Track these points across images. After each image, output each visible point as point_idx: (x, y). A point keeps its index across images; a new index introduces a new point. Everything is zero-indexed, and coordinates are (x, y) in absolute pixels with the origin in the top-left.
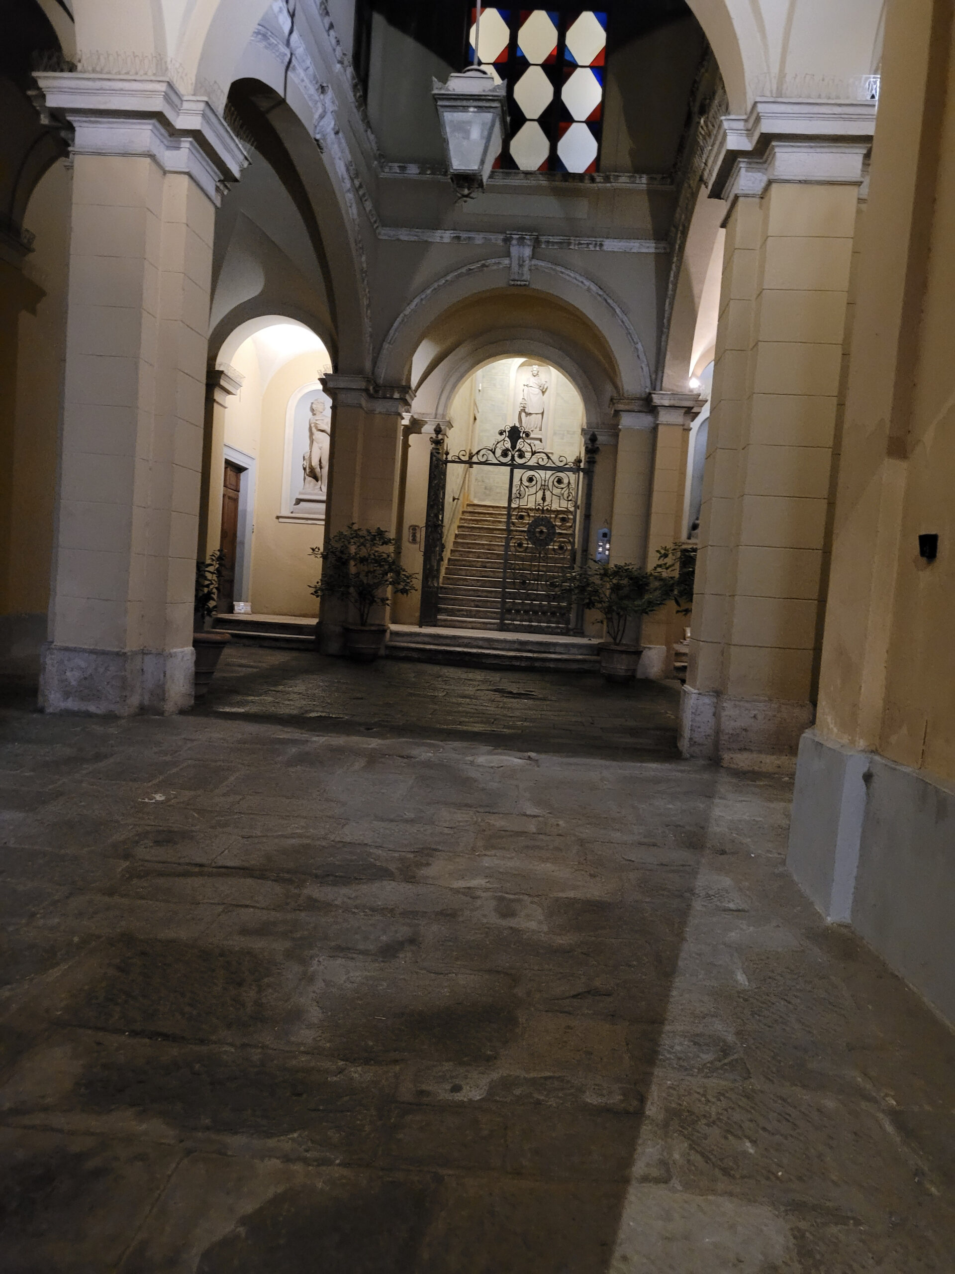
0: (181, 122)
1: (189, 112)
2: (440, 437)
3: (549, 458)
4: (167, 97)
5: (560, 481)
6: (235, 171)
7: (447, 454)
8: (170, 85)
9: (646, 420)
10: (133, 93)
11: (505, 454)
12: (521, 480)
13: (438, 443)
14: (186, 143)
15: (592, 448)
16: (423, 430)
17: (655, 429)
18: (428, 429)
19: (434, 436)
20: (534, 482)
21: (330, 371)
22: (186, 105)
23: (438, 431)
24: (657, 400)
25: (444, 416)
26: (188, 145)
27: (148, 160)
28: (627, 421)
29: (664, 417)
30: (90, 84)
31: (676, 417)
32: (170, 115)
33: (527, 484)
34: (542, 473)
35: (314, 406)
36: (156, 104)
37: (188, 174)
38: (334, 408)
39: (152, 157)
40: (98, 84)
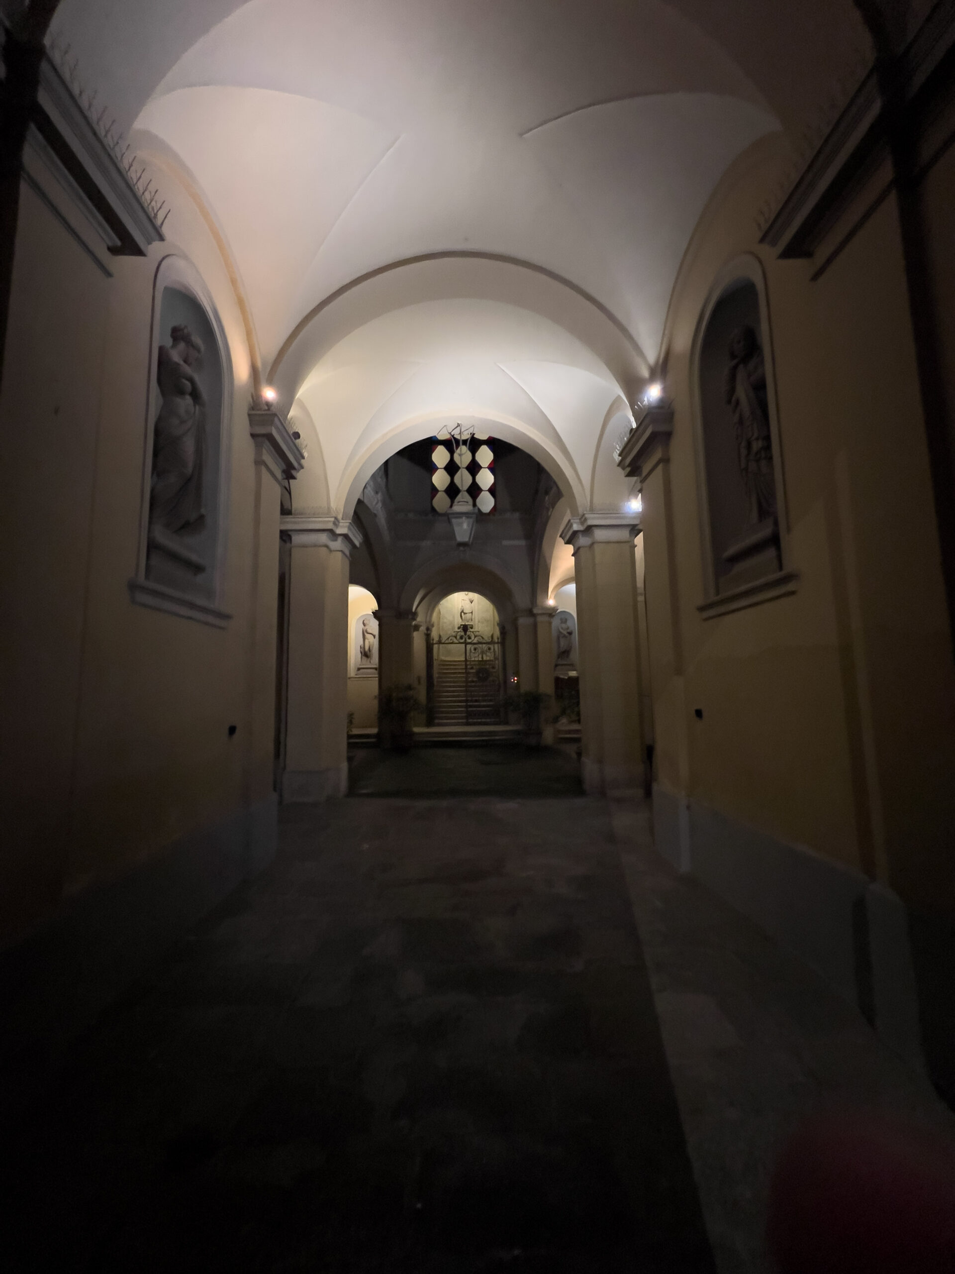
0: (339, 531)
1: (342, 527)
2: (429, 632)
3: (483, 638)
4: (334, 523)
5: (489, 649)
6: (357, 543)
7: (433, 640)
8: (336, 518)
9: (530, 620)
10: (320, 522)
11: (461, 637)
12: (470, 650)
13: (428, 636)
14: (340, 539)
15: (503, 632)
16: (420, 629)
17: (535, 626)
18: (423, 629)
19: (426, 632)
20: (477, 650)
21: (377, 609)
22: (341, 524)
23: (428, 629)
24: (535, 611)
25: (430, 621)
26: (341, 539)
27: (326, 548)
28: (523, 621)
29: (540, 619)
30: (300, 520)
31: (546, 618)
32: (334, 529)
33: (474, 652)
34: (480, 645)
35: (365, 622)
36: (330, 526)
37: (341, 551)
38: (380, 625)
39: (327, 546)
40: (304, 519)
